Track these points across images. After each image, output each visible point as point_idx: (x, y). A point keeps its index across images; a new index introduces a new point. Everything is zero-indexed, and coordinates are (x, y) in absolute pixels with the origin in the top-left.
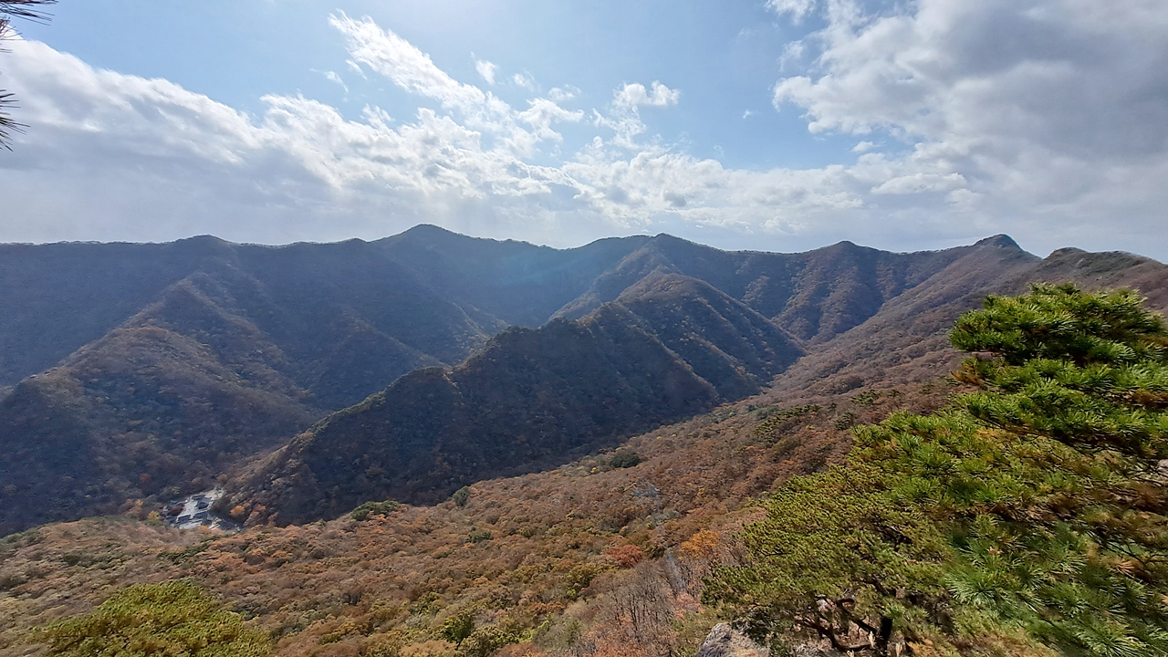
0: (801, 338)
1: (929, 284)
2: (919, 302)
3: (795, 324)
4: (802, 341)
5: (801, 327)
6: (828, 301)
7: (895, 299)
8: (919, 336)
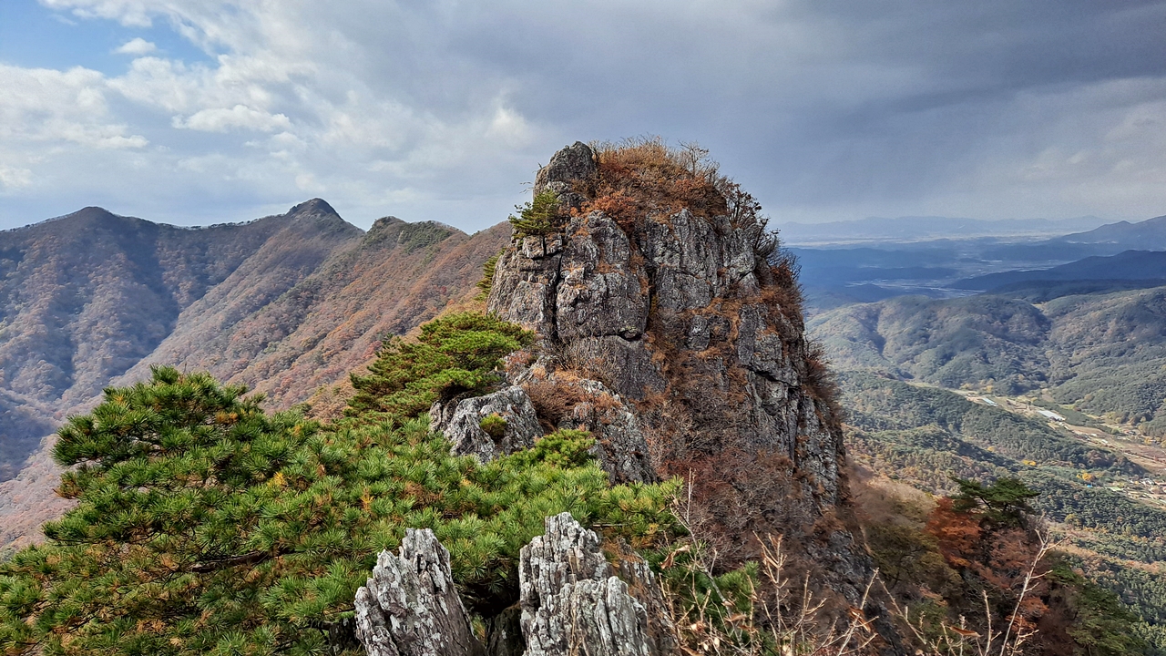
0: (40, 398)
1: (243, 276)
2: (232, 304)
3: (24, 372)
4: (43, 405)
5: (38, 376)
6: (83, 320)
7: (198, 304)
8: (244, 360)
